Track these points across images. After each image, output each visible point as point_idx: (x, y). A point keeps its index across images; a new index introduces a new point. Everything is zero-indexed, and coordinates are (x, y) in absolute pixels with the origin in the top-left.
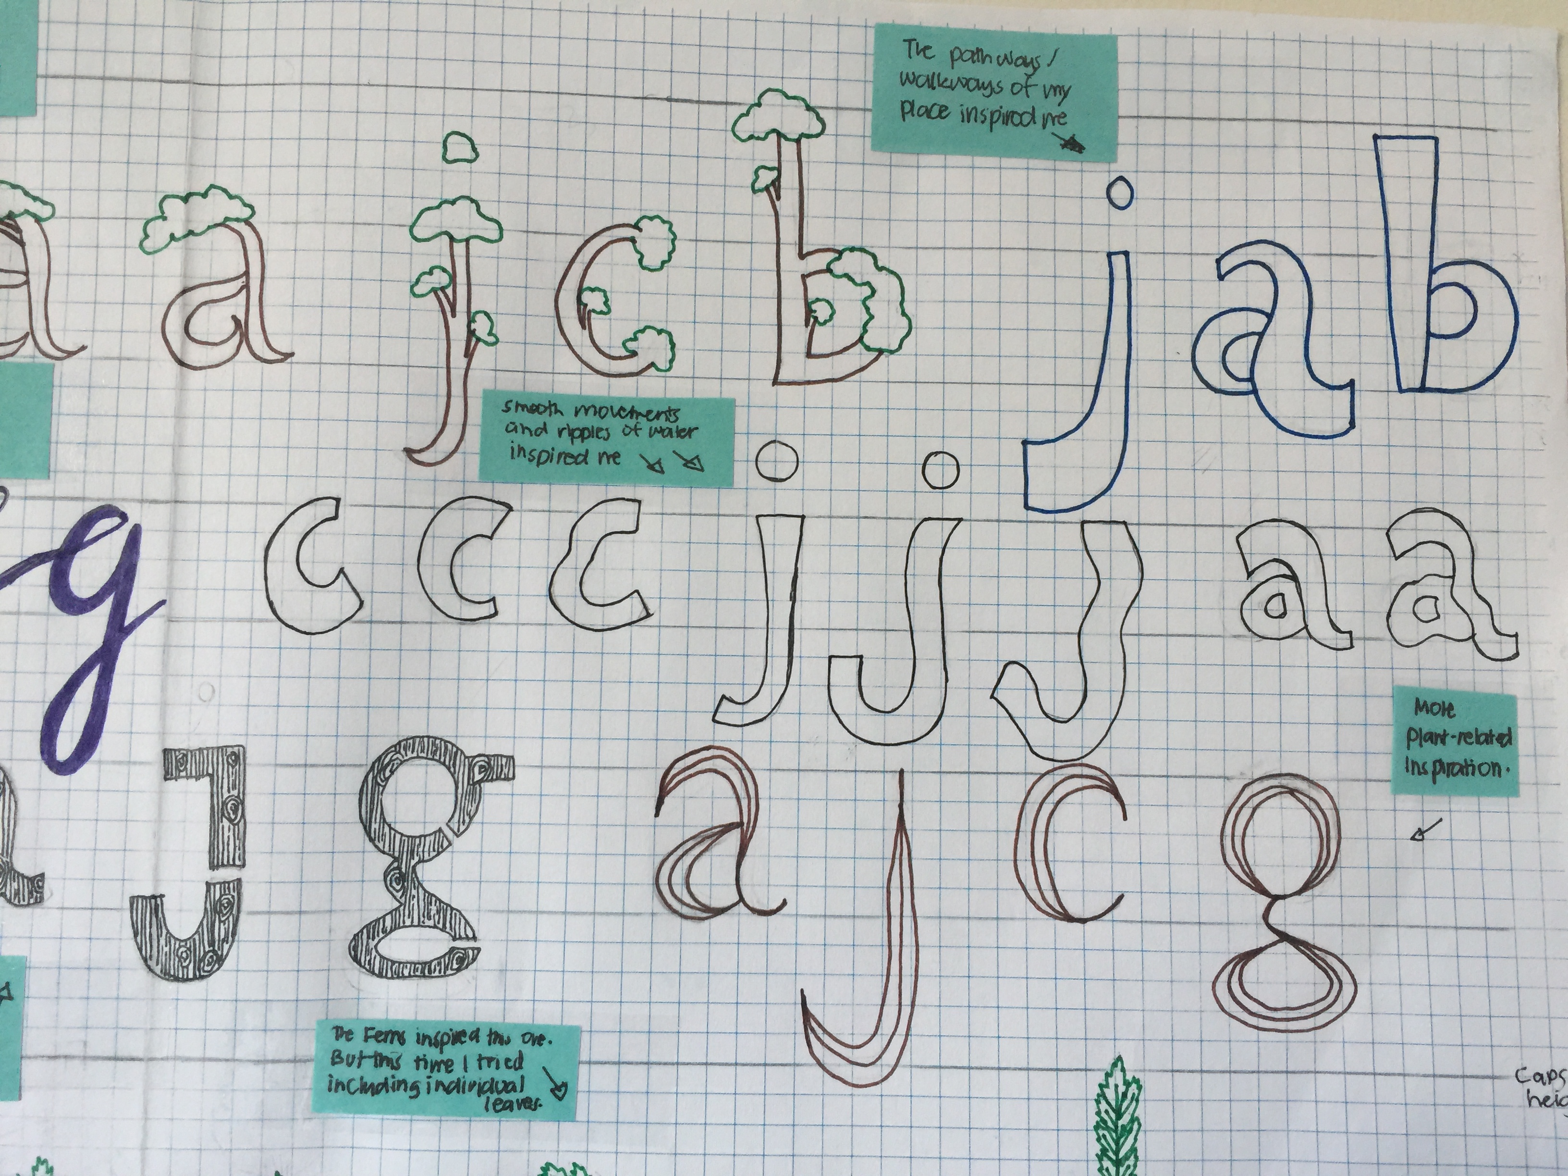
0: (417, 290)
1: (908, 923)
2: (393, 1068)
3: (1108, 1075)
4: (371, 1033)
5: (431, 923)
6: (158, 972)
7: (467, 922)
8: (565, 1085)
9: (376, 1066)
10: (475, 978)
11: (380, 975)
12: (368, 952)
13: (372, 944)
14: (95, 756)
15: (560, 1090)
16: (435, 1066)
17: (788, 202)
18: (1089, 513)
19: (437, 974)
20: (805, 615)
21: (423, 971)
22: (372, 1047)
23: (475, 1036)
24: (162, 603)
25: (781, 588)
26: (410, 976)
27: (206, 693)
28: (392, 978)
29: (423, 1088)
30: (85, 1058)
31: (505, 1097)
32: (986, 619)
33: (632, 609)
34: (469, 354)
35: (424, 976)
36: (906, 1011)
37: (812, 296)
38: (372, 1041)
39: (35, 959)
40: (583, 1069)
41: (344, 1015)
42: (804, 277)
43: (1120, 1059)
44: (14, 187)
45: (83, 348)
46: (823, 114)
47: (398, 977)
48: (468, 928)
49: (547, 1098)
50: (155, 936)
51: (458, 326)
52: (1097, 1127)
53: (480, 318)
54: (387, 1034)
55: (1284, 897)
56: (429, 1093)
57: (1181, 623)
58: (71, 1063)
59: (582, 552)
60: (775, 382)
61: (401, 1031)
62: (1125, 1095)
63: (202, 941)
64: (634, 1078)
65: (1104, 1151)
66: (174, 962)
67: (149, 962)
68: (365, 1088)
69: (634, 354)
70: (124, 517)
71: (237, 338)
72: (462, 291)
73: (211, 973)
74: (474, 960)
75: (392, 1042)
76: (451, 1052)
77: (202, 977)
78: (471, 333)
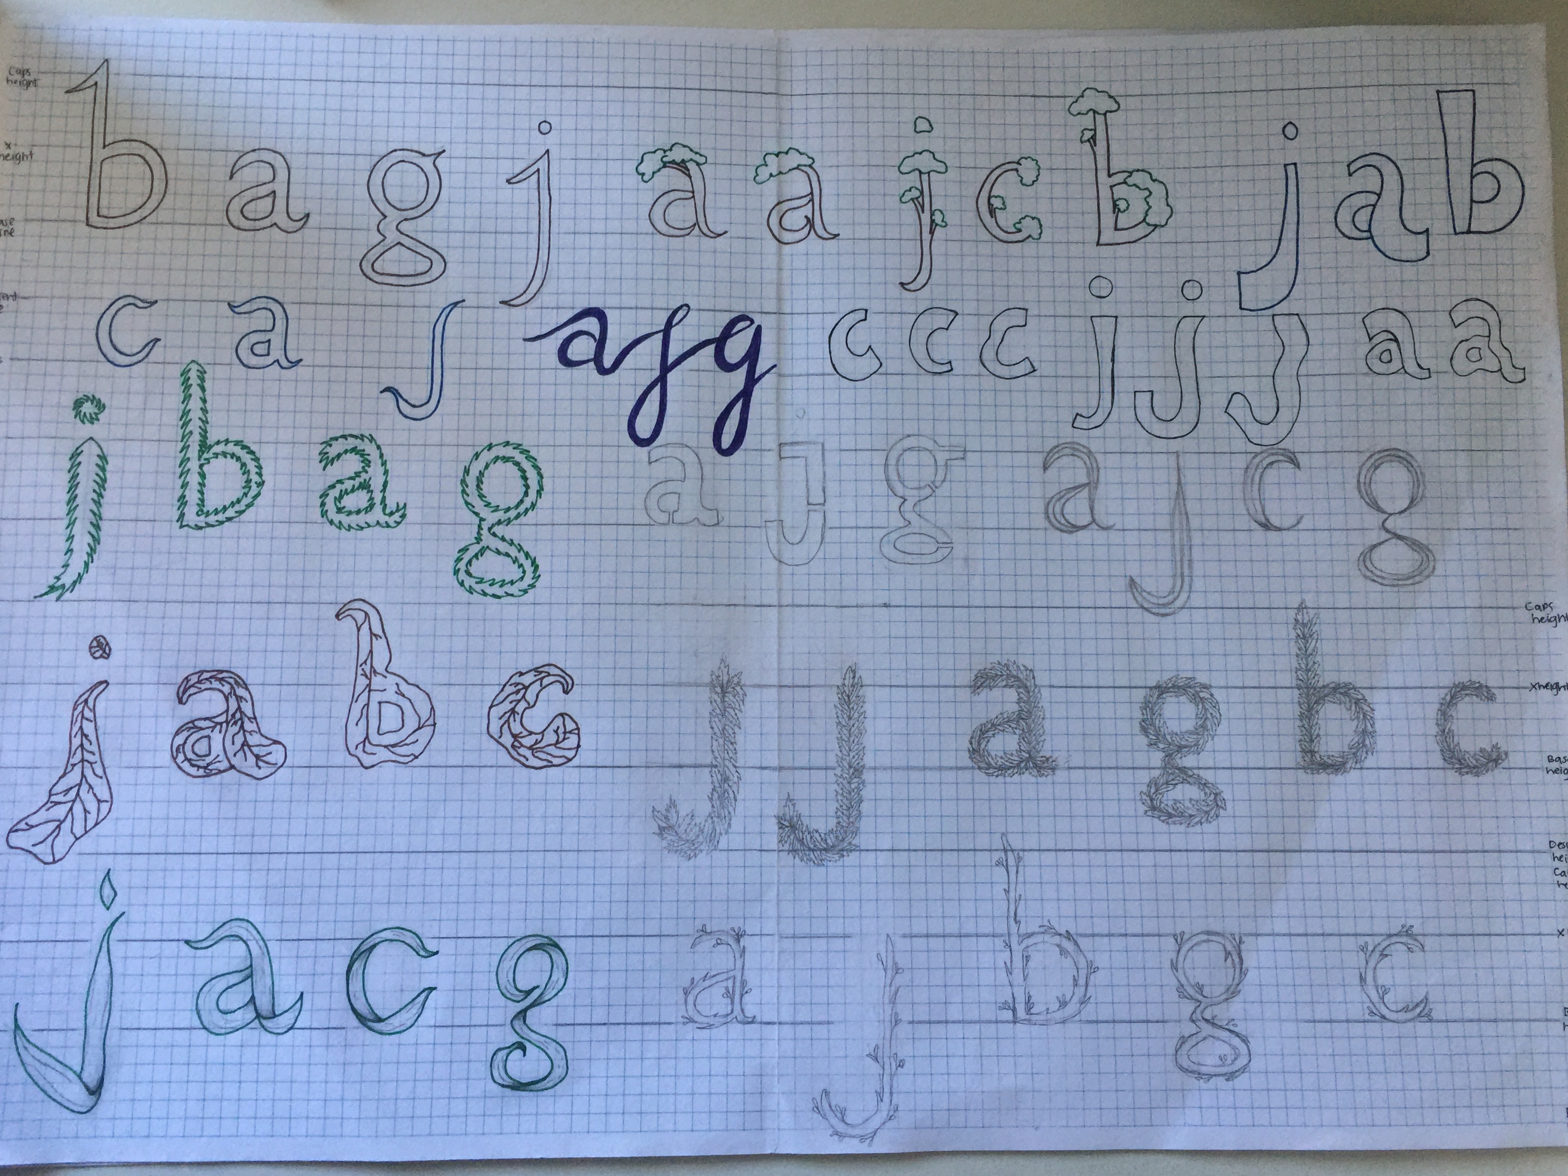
0: (904, 199)
14: (742, 447)
17: (1101, 148)
18: (1277, 310)
20: (1120, 369)
24: (775, 366)
25: (1106, 354)
27: (801, 414)
30: (745, 605)
32: (1220, 370)
33: (1024, 368)
34: (932, 232)
37: (1116, 197)
42: (1111, 187)
44: (685, 146)
45: (725, 232)
46: (1118, 99)
51: (926, 218)
52: (1294, 637)
53: (937, 214)
55: (1394, 514)
57: (1331, 368)
58: (738, 608)
59: (997, 337)
60: (1098, 244)
65: (1299, 650)
69: (1019, 231)
70: (752, 322)
71: (808, 227)
72: (927, 200)
78: (932, 221)
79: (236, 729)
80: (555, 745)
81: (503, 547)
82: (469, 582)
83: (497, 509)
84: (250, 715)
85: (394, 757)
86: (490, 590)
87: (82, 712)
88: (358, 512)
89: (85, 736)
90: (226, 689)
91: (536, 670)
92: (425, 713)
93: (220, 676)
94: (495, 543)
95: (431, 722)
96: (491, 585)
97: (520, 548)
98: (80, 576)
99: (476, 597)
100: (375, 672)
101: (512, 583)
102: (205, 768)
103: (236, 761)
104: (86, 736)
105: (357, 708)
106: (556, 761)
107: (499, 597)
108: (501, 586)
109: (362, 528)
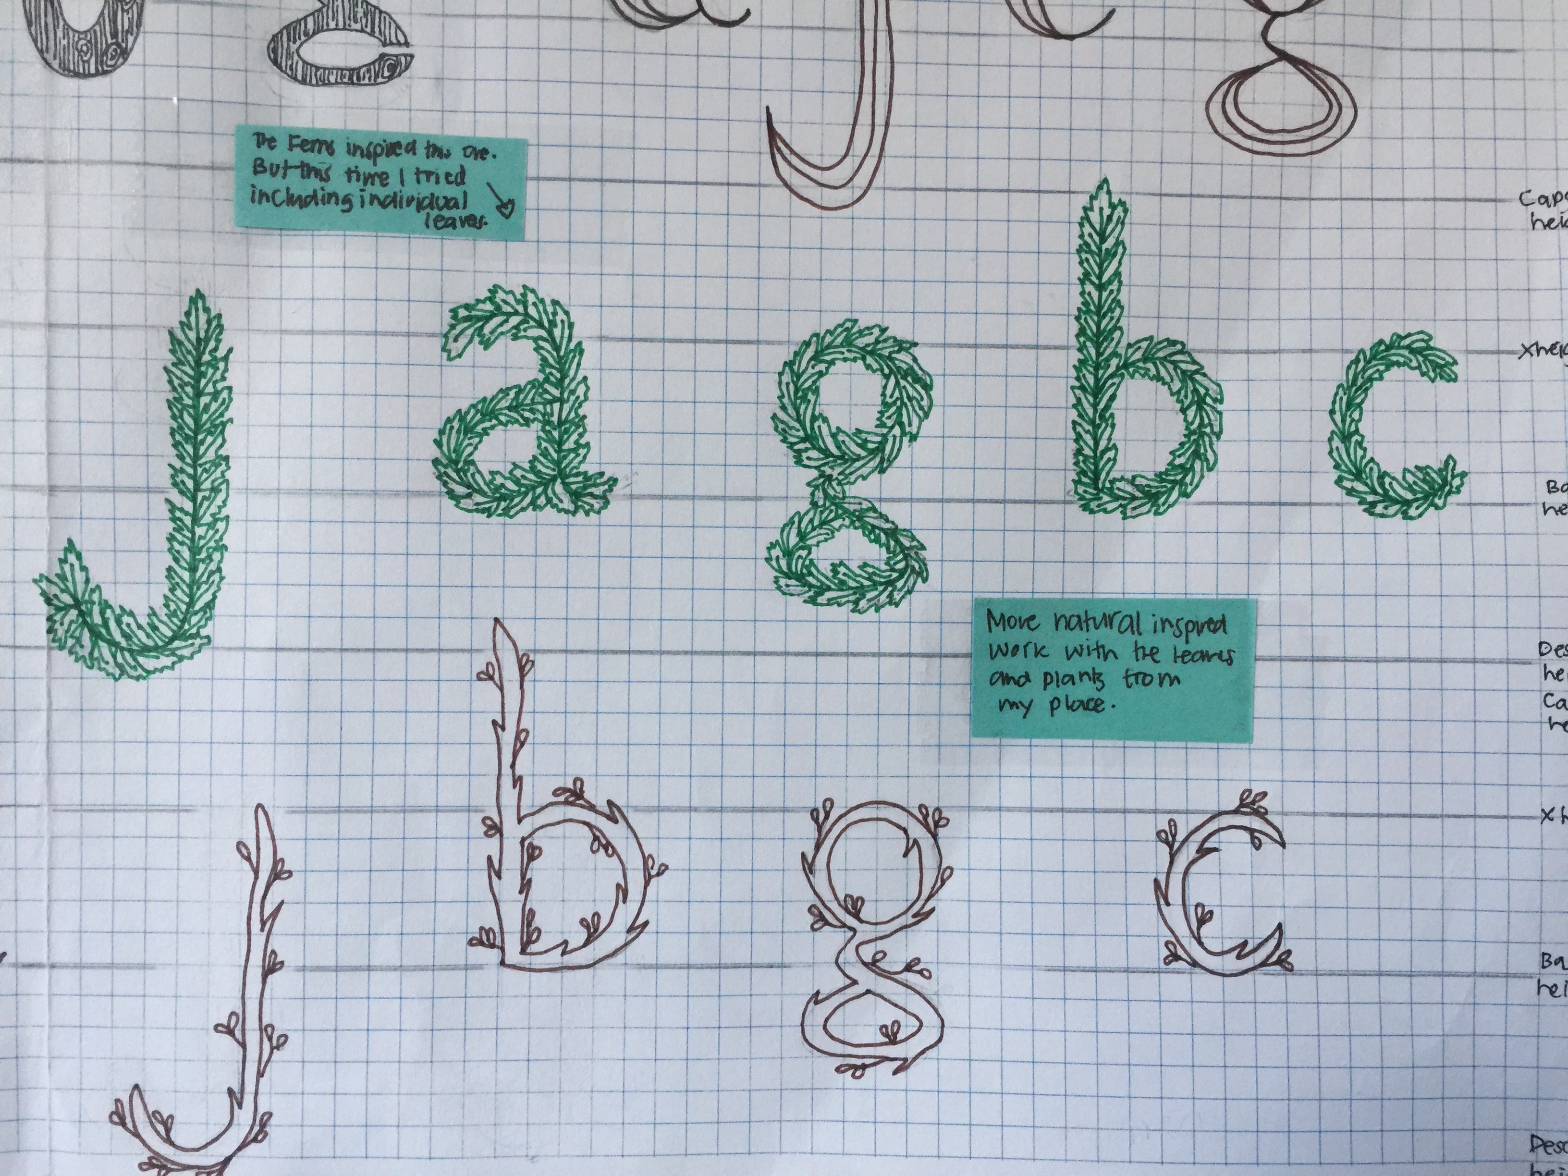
1: (882, 37)
2: (322, 179)
3: (1093, 198)
4: (296, 141)
5: (358, 26)
6: (56, 67)
7: (398, 27)
8: (511, 202)
9: (303, 177)
10: (410, 87)
11: (303, 82)
12: (289, 56)
13: (294, 47)
15: (507, 207)
16: (369, 178)
19: (366, 81)
21: (351, 78)
22: (297, 156)
23: (411, 148)
26: (337, 83)
28: (317, 85)
29: (356, 201)
31: (446, 213)
35: (353, 84)
36: (879, 131)
38: (297, 150)
40: (531, 186)
41: (266, 120)
43: (1106, 181)
47: (324, 84)
48: (399, 33)
49: (493, 217)
50: (51, 27)
52: (1079, 251)
54: (314, 142)
55: (1284, 14)
56: (362, 206)
61: (329, 141)
62: (1110, 218)
63: (103, 33)
64: (586, 195)
65: (1086, 275)
66: (72, 58)
67: (45, 55)
68: (291, 200)
73: (115, 67)
74: (407, 68)
75: (319, 152)
76: (385, 164)
77: (105, 73)
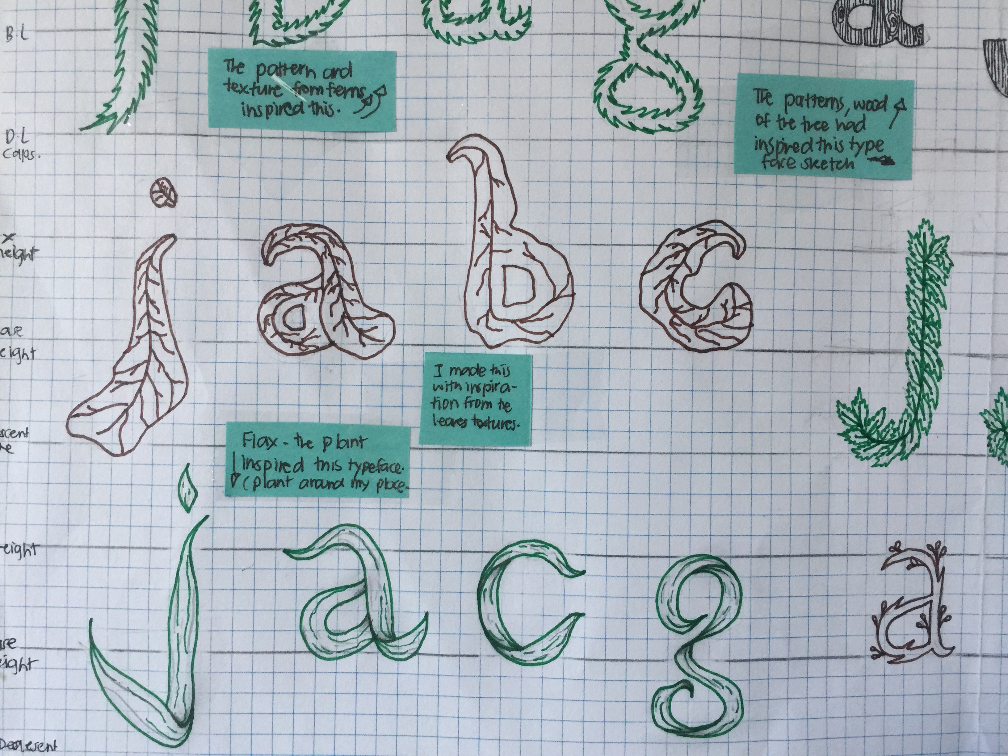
30: (955, 150)
39: (920, 83)
50: (1001, 68)
58: (946, 154)
67: (998, 85)
79: (332, 297)
80: (722, 323)
81: (657, 65)
82: (613, 111)
83: (648, 14)
84: (351, 281)
85: (524, 335)
86: (640, 123)
87: (147, 272)
88: (471, 19)
89: (151, 302)
90: (320, 247)
91: (698, 227)
92: (561, 281)
93: (311, 231)
94: (646, 60)
95: (568, 291)
96: (641, 116)
97: (679, 68)
98: (135, 103)
99: (623, 132)
100: (497, 227)
101: (668, 113)
102: (300, 344)
103: (335, 337)
104: (153, 302)
105: (477, 273)
106: (725, 343)
107: (651, 132)
108: (654, 117)
109: (475, 41)
